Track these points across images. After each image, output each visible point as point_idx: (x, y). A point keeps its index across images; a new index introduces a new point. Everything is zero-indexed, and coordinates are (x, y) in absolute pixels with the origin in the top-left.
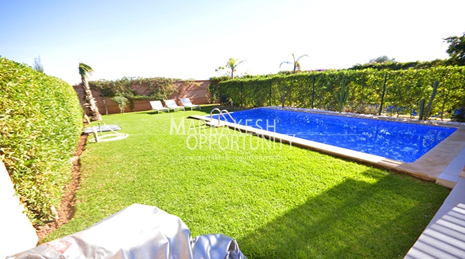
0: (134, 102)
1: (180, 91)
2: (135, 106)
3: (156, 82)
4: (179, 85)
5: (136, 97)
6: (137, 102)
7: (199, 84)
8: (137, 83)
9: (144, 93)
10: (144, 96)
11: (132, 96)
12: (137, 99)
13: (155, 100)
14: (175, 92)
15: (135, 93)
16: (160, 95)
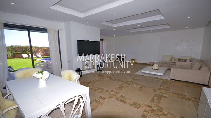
0: (16, 55)
1: (37, 51)
2: (16, 56)
3: (26, 47)
4: (37, 49)
5: (16, 53)
6: (17, 54)
7: (46, 49)
8: (18, 47)
9: (20, 51)
10: (20, 52)
11: (15, 52)
12: (17, 53)
13: (25, 54)
14: (35, 51)
15: (16, 51)
16: (28, 52)
